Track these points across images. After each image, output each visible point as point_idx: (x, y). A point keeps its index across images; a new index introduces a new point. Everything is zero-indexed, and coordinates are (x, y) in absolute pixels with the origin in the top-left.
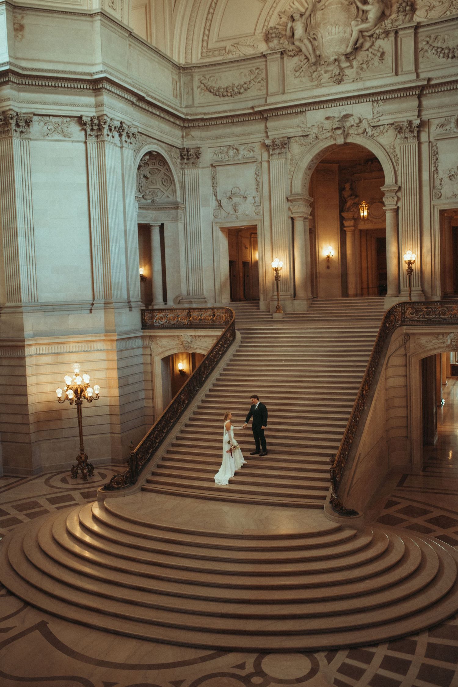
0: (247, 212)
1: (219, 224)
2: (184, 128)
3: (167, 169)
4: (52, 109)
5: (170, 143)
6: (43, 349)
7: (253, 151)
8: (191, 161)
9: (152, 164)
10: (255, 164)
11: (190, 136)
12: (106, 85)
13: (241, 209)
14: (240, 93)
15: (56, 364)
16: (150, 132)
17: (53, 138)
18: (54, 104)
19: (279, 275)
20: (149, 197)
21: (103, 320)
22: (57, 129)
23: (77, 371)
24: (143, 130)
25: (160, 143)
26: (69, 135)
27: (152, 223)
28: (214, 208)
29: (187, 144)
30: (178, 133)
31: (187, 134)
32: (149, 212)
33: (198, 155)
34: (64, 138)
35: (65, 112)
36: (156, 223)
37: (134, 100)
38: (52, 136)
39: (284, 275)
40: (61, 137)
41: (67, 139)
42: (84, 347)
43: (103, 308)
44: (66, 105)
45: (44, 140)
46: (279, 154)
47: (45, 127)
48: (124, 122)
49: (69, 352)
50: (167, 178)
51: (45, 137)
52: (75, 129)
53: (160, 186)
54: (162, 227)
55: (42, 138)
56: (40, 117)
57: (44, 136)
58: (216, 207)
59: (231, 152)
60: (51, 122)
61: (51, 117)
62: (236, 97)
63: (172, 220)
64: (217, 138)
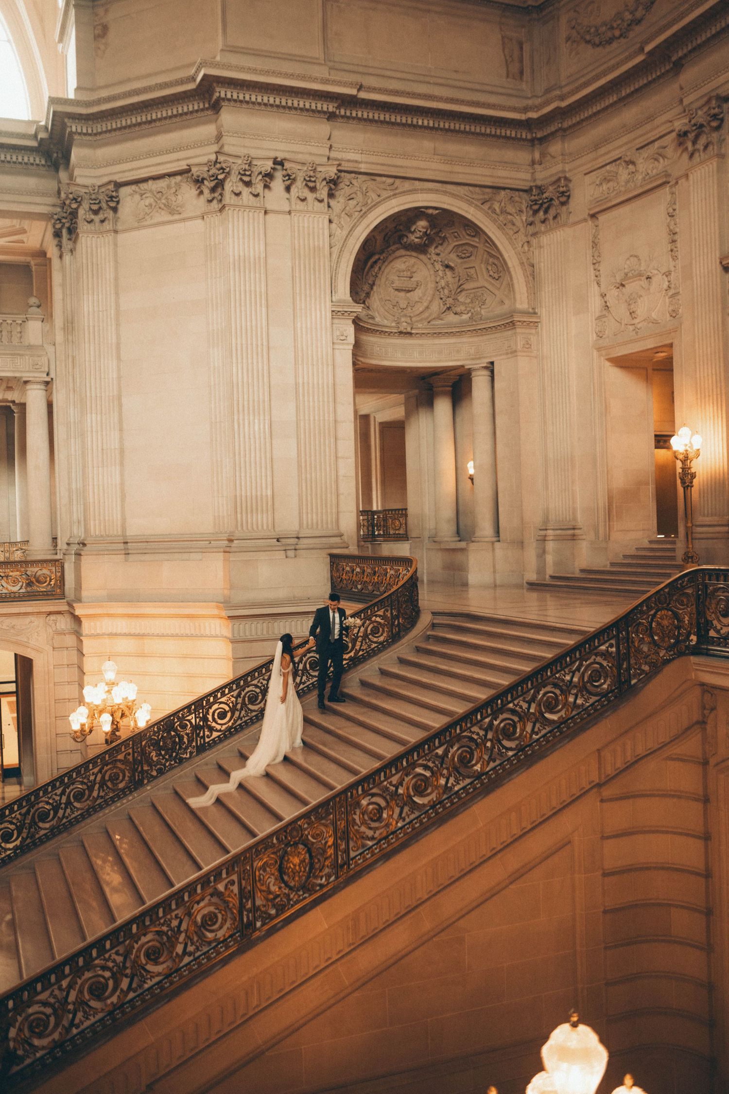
0: (654, 315)
1: (604, 352)
2: (536, 142)
3: (486, 241)
4: (147, 167)
5: (488, 182)
7: (664, 157)
8: (552, 212)
9: (456, 237)
10: (667, 189)
11: (549, 158)
13: (642, 309)
14: (638, 22)
16: (402, 167)
17: (155, 221)
18: (150, 154)
19: (693, 470)
20: (463, 308)
21: (221, 574)
22: (159, 202)
23: (110, 676)
24: (374, 166)
25: (449, 187)
26: (178, 209)
27: (468, 364)
28: (597, 315)
29: (543, 175)
30: (523, 156)
31: (543, 155)
32: (465, 340)
33: (565, 197)
34: (171, 218)
35: (168, 166)
36: (478, 362)
37: (331, 107)
38: (151, 217)
39: (709, 471)
40: (165, 216)
41: (176, 217)
42: (186, 626)
43: (222, 550)
44: (168, 152)
45: (138, 228)
46: (706, 147)
47: (142, 203)
48: (285, 159)
50: (496, 262)
51: (140, 223)
52: (188, 192)
53: (487, 280)
54: (491, 368)
55: (136, 225)
56: (134, 187)
57: (139, 221)
58: (601, 311)
59: (623, 174)
60: (151, 191)
61: (150, 182)
62: (631, 35)
63: (507, 354)
64: (597, 146)
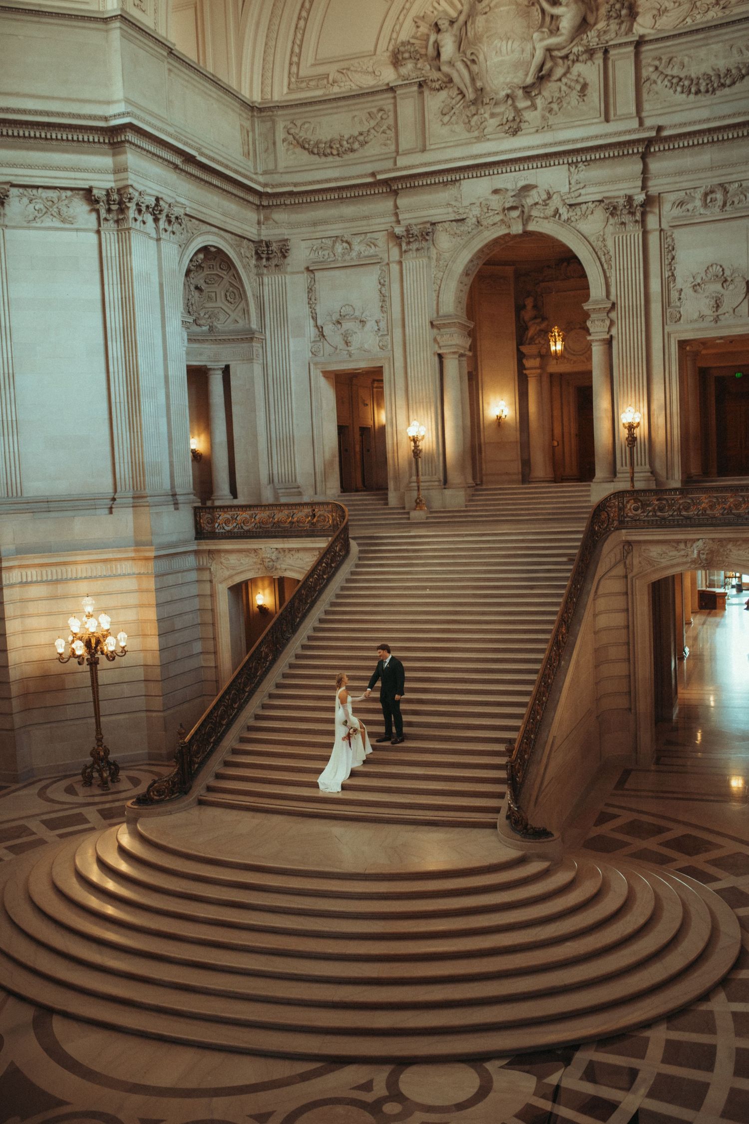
0: (366, 346)
1: (319, 366)
2: (261, 208)
3: (234, 275)
4: (42, 177)
5: (239, 232)
6: (32, 574)
7: (375, 245)
8: (274, 262)
9: (210, 268)
10: (378, 266)
11: (271, 222)
12: (131, 136)
13: (356, 341)
14: (352, 150)
15: (53, 598)
16: (204, 214)
17: (43, 225)
18: (45, 167)
19: (420, 448)
20: (204, 321)
21: (131, 525)
22: (51, 209)
23: (89, 609)
24: (194, 212)
25: (222, 233)
26: (70, 219)
27: (210, 365)
28: (312, 339)
29: (267, 233)
30: (252, 216)
31: (267, 219)
32: (205, 346)
33: (284, 252)
34: (62, 225)
35: (63, 181)
36: (216, 364)
37: (178, 161)
38: (42, 222)
39: (427, 447)
40: (58, 224)
41: (67, 226)
42: (100, 569)
43: (131, 505)
44: (65, 169)
45: (29, 228)
46: (417, 250)
47: (31, 206)
48: (162, 198)
49: (76, 579)
50: (235, 291)
51: (29, 223)
52: (80, 209)
53: (223, 303)
54: (226, 370)
55: (25, 224)
56: (21, 190)
57: (29, 222)
58: (315, 337)
59: (339, 248)
60: (41, 198)
61: (40, 190)
62: (346, 157)
63: (243, 360)
64: (315, 224)
